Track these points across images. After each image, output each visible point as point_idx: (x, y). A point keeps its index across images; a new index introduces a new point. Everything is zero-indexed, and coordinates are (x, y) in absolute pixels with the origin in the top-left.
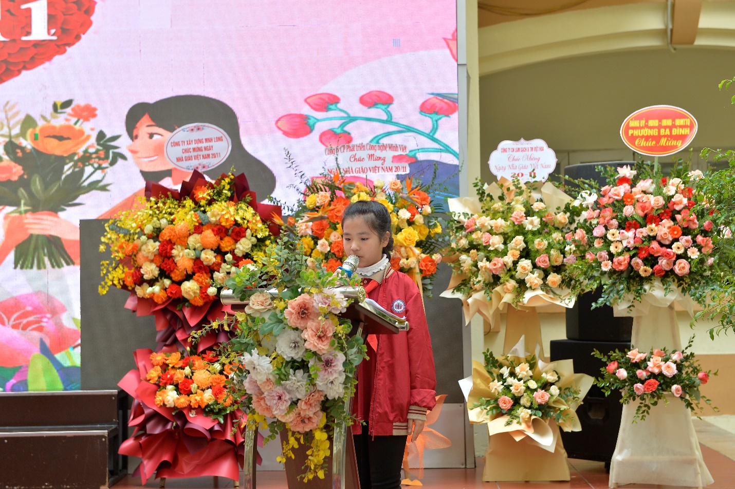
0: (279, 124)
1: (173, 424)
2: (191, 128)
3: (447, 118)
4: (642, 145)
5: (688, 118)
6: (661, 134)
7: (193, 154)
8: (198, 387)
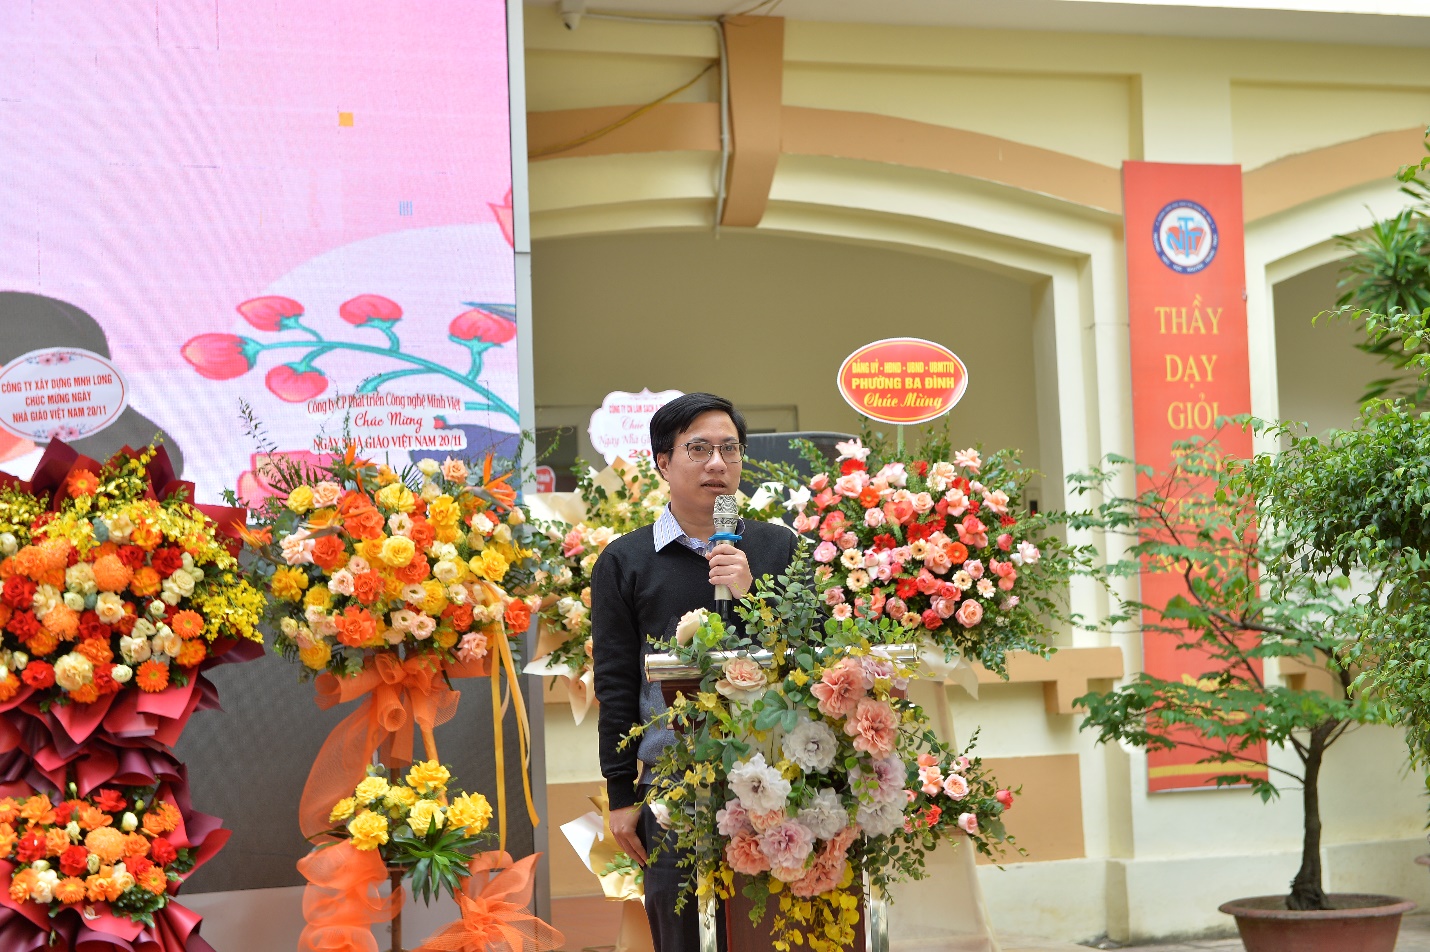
0: (189, 351)
1: (48, 935)
2: (45, 358)
3: (497, 349)
4: (875, 405)
5: (950, 360)
6: (907, 387)
7: (48, 407)
8: (102, 860)
